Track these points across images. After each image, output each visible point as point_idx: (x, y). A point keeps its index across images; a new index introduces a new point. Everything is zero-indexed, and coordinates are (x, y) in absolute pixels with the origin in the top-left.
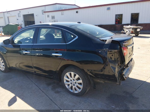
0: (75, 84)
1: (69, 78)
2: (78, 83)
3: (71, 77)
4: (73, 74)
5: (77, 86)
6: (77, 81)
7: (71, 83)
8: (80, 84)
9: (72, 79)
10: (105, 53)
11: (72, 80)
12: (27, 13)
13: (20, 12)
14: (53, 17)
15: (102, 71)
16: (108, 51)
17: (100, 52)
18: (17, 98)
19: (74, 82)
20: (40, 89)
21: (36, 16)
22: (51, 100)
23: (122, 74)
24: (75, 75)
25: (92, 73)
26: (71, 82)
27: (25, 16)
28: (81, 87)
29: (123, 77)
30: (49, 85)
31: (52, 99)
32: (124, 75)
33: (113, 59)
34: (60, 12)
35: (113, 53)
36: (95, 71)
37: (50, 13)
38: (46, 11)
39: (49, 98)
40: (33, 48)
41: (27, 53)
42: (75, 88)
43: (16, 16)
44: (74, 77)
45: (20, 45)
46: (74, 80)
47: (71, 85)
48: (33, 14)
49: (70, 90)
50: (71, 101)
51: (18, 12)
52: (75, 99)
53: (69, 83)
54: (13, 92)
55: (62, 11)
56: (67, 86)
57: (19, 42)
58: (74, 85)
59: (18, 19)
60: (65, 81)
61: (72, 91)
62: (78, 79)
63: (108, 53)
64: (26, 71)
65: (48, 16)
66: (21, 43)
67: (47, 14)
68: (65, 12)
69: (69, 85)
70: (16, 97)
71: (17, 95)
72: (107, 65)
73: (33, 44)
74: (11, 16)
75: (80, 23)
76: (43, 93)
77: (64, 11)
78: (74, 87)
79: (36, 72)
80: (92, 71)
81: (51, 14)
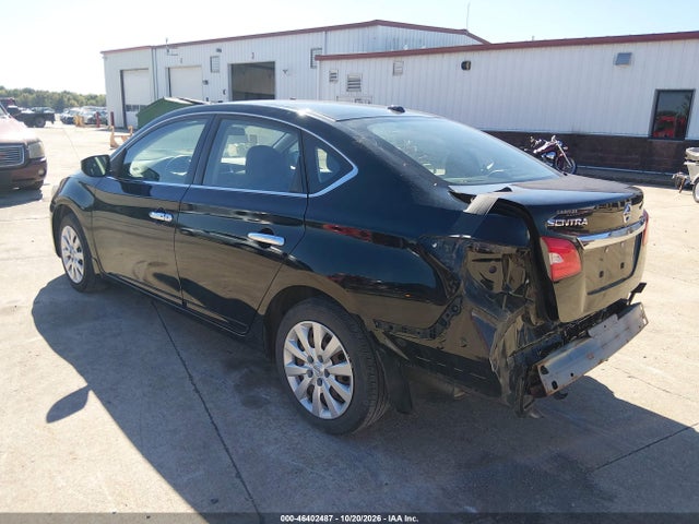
0: (324, 377)
1: (303, 350)
2: (337, 378)
3: (312, 346)
4: (319, 330)
5: (331, 390)
6: (334, 364)
7: (311, 373)
8: (344, 380)
9: (314, 353)
10: (454, 255)
11: (316, 360)
12: (247, 59)
13: (219, 50)
14: (354, 84)
15: (433, 337)
16: (471, 247)
17: (435, 246)
18: (91, 395)
19: (322, 370)
20: (190, 377)
21: (285, 71)
22: (216, 428)
23: (536, 367)
24: (327, 339)
25: (393, 339)
26: (311, 366)
27: (237, 70)
28: (346, 393)
29: (540, 382)
30: (232, 366)
31: (220, 426)
32: (545, 371)
33: (497, 289)
34: (388, 63)
35: (497, 260)
36: (404, 330)
37: (344, 63)
38: (328, 53)
39: (211, 418)
40: (183, 201)
41: (162, 219)
42: (322, 395)
43: (200, 66)
44: (323, 348)
45: (150, 187)
46: (321, 359)
47: (307, 380)
48: (274, 63)
49: (304, 402)
50: (294, 449)
51: (211, 50)
52: (317, 443)
53: (303, 370)
54: (81, 373)
55: (399, 59)
56: (292, 380)
57: (150, 173)
58: (320, 382)
59: (206, 82)
60: (287, 360)
61: (309, 407)
62: (338, 358)
63: (471, 255)
64: (157, 295)
65: (333, 77)
66: (157, 180)
67: (328, 66)
68: (409, 61)
69: (300, 378)
70: (87, 394)
71: (93, 385)
72: (457, 313)
73: (187, 186)
74: (179, 64)
75: (400, 110)
76: (197, 395)
77: (405, 59)
78: (318, 390)
79: (189, 305)
80: (391, 328)
81: (346, 69)
